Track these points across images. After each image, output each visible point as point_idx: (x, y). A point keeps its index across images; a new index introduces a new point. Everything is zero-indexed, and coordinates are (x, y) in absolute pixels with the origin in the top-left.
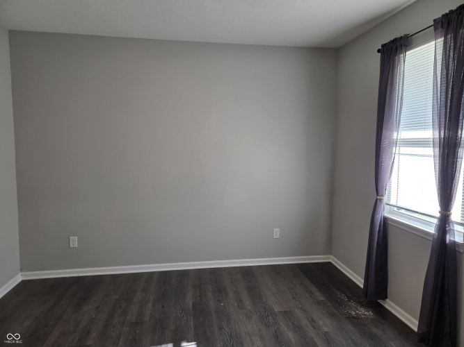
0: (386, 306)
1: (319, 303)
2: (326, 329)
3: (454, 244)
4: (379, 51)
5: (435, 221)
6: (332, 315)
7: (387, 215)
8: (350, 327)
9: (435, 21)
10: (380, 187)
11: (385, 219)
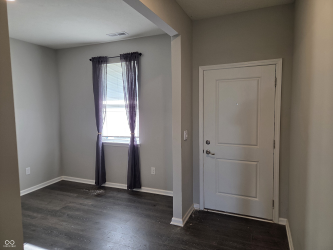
0: (106, 186)
1: (77, 197)
2: (90, 204)
3: (137, 145)
4: (90, 60)
5: (129, 139)
6: (87, 198)
7: (103, 142)
8: (99, 198)
9: (120, 55)
10: (100, 128)
11: (103, 143)
